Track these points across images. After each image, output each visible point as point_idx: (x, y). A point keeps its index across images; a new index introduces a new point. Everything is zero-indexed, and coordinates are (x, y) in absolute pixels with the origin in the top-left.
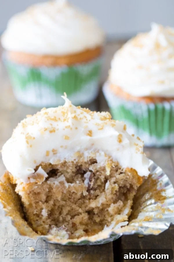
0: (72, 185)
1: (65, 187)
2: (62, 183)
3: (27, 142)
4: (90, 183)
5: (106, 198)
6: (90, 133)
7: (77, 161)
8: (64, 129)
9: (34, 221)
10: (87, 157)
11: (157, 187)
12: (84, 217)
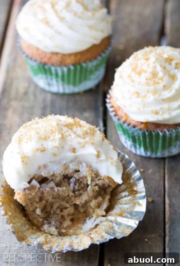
0: (60, 189)
1: (54, 191)
2: (52, 188)
3: (23, 161)
4: (75, 186)
5: (88, 196)
6: (74, 150)
7: (63, 173)
8: (52, 149)
9: (31, 215)
10: (72, 169)
11: (130, 181)
12: (71, 210)
